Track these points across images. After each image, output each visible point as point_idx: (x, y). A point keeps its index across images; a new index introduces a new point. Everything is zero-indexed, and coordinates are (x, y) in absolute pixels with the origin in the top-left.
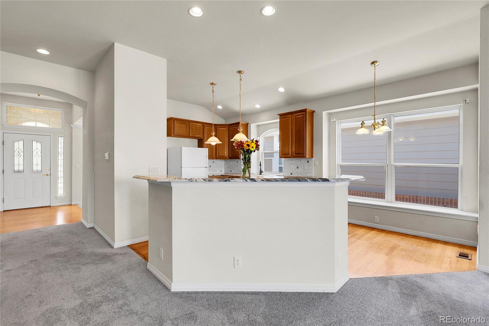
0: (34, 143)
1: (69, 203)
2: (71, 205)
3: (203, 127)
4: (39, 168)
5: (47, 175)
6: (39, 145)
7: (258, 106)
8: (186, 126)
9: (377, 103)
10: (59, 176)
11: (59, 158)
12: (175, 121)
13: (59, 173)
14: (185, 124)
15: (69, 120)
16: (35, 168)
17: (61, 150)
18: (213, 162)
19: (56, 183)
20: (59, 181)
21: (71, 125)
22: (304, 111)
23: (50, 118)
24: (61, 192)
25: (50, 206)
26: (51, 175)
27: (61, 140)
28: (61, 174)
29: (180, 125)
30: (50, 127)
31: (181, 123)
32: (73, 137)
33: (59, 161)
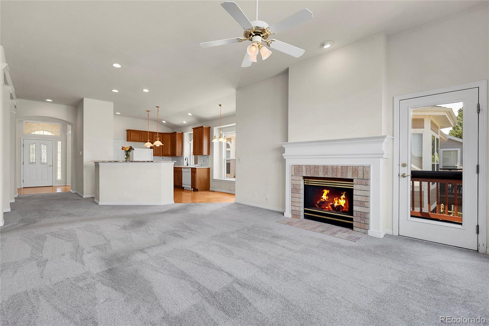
0: (42, 145)
1: (65, 185)
2: (66, 186)
3: (152, 134)
4: (46, 162)
5: (50, 166)
6: (45, 146)
7: (185, 122)
8: (139, 135)
9: (222, 127)
10: (58, 167)
11: (58, 155)
12: (131, 132)
13: (58, 165)
14: (138, 133)
15: (65, 131)
16: (43, 161)
17: (59, 150)
18: (163, 158)
19: (56, 172)
20: (58, 170)
21: (66, 134)
22: (202, 127)
23: (52, 129)
24: (59, 177)
25: (52, 186)
26: (53, 166)
27: (59, 143)
28: (59, 165)
29: (135, 134)
30: (53, 135)
31: (136, 133)
32: (67, 141)
33: (58, 157)
